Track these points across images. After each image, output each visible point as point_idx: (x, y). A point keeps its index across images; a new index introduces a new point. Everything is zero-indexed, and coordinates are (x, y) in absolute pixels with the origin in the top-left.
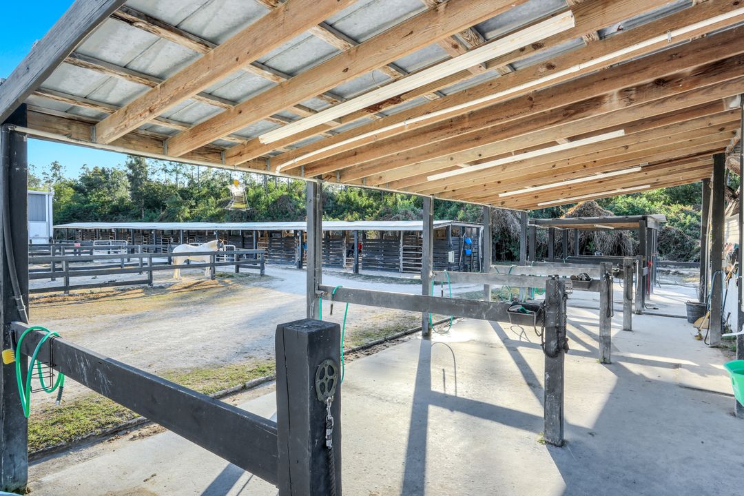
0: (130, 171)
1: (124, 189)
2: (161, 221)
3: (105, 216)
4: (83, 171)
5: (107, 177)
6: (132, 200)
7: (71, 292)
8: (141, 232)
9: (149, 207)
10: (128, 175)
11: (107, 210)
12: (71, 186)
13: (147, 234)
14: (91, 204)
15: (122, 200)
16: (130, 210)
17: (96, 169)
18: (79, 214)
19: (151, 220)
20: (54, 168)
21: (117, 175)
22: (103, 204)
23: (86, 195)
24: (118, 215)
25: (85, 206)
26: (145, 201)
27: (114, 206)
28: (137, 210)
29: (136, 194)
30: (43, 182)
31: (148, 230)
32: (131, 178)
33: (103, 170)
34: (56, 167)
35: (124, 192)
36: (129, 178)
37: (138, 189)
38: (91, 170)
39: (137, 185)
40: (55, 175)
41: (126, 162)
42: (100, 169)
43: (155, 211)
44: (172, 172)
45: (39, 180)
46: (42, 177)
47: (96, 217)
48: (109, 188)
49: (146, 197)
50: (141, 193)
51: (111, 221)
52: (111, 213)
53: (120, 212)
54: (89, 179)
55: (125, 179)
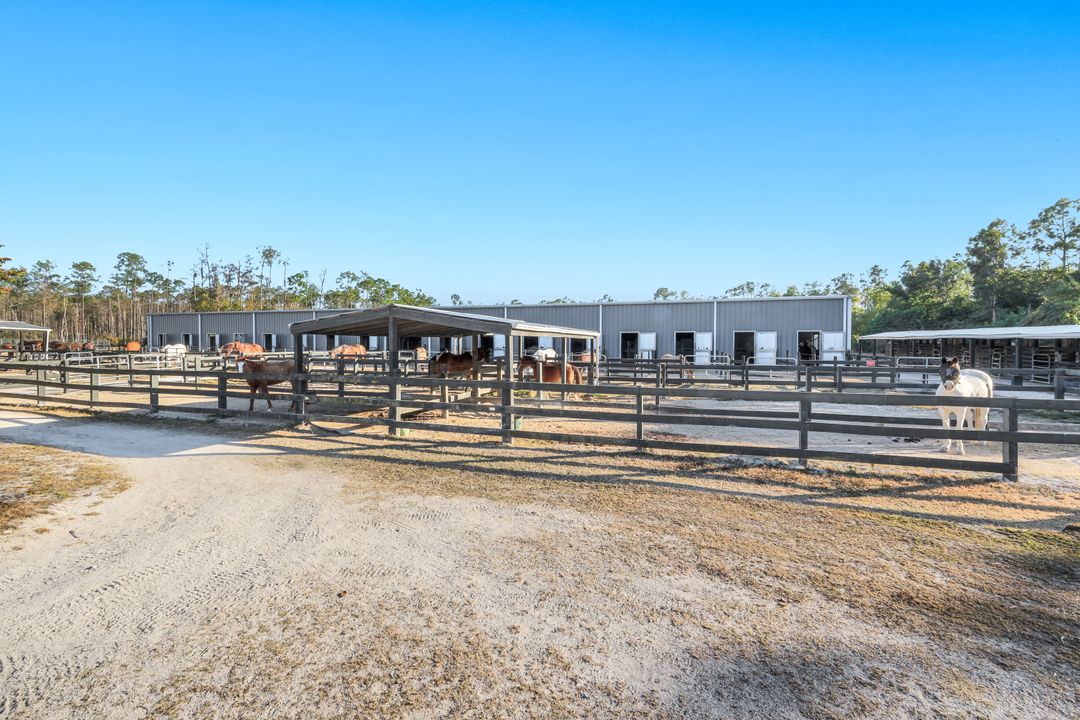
0: (974, 259)
1: (964, 286)
2: (1030, 324)
3: (932, 322)
4: (905, 270)
5: (937, 271)
6: (976, 297)
7: (811, 462)
8: (989, 343)
9: (1006, 305)
10: (969, 265)
11: (935, 315)
12: (888, 289)
13: (1002, 347)
14: (913, 309)
15: (959, 300)
16: (971, 312)
17: (922, 265)
18: (896, 322)
19: (1010, 324)
20: (873, 273)
21: (952, 268)
22: (930, 307)
23: (907, 298)
24: (951, 320)
25: (905, 312)
26: (999, 298)
27: (946, 308)
28: (984, 312)
29: (982, 288)
30: (861, 290)
31: (1001, 340)
32: (974, 268)
33: (932, 264)
34: (875, 271)
35: (964, 289)
36: (971, 268)
37: (986, 282)
38: (916, 266)
39: (985, 276)
40: (874, 281)
41: (968, 248)
42: (928, 263)
43: (1016, 312)
44: (1052, 248)
45: (857, 289)
46: (859, 285)
47: (918, 324)
48: (939, 286)
49: (1001, 291)
50: (991, 287)
51: (941, 328)
52: (941, 319)
53: (954, 316)
54: (911, 278)
55: (966, 273)
